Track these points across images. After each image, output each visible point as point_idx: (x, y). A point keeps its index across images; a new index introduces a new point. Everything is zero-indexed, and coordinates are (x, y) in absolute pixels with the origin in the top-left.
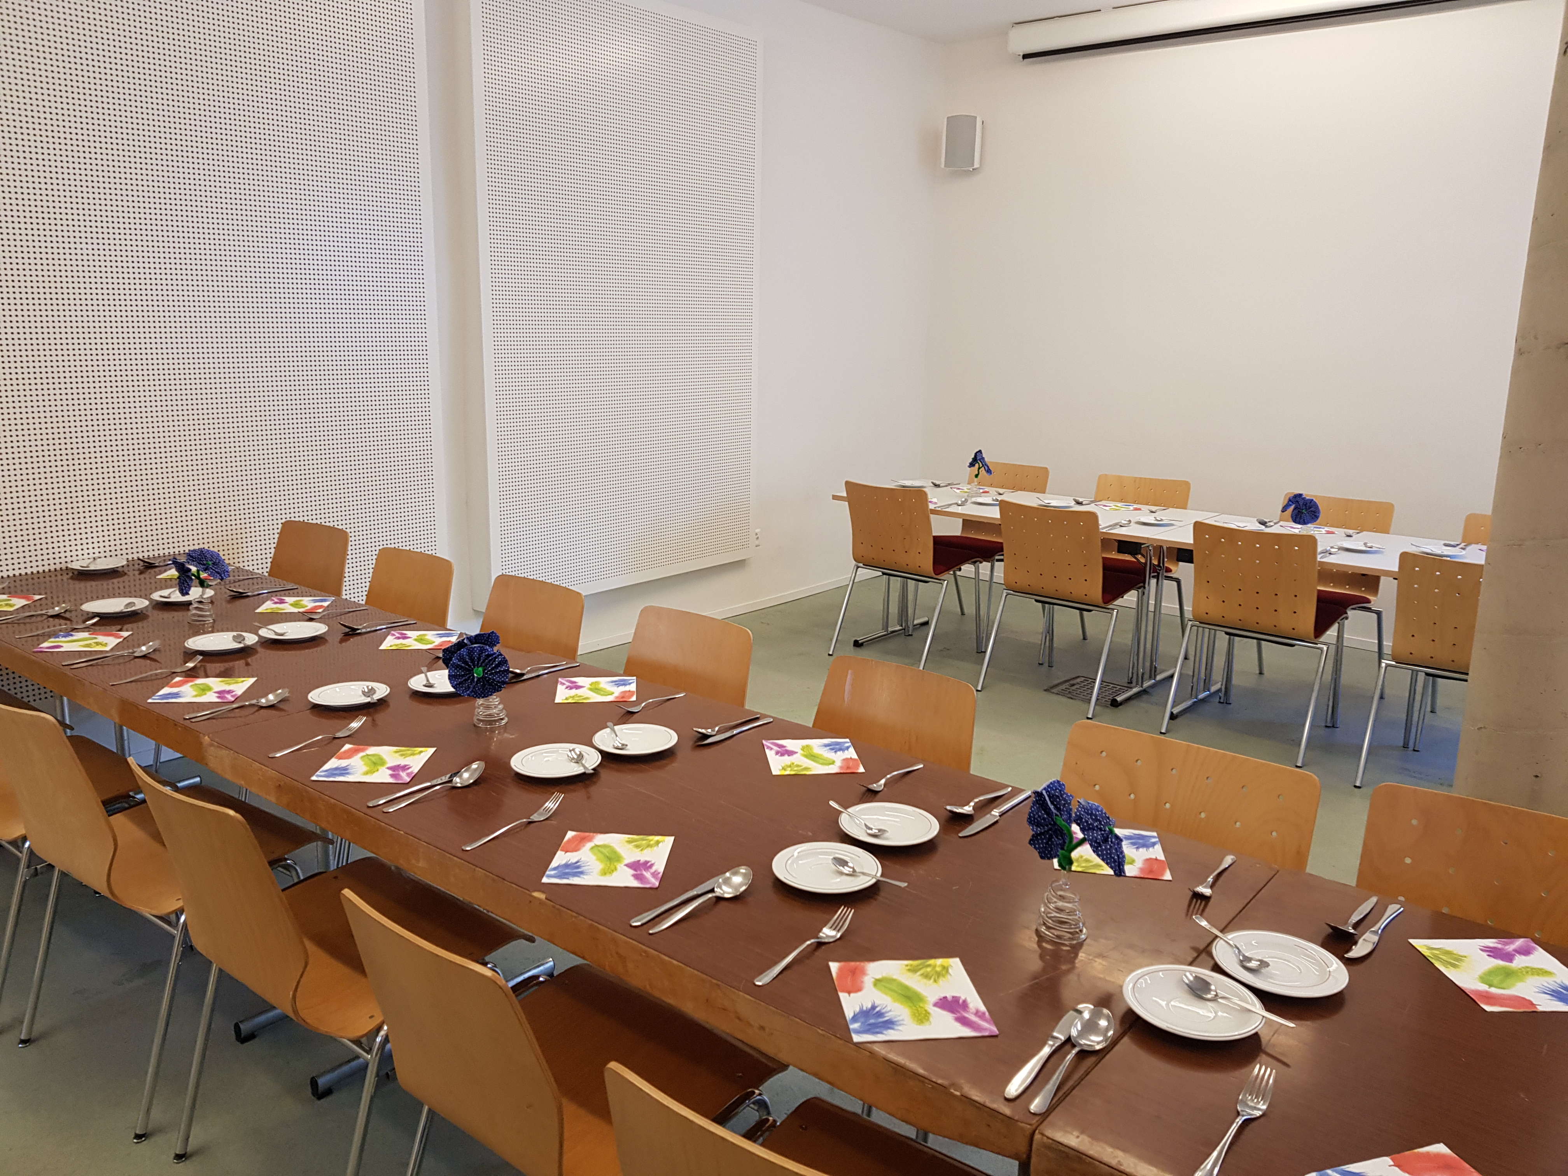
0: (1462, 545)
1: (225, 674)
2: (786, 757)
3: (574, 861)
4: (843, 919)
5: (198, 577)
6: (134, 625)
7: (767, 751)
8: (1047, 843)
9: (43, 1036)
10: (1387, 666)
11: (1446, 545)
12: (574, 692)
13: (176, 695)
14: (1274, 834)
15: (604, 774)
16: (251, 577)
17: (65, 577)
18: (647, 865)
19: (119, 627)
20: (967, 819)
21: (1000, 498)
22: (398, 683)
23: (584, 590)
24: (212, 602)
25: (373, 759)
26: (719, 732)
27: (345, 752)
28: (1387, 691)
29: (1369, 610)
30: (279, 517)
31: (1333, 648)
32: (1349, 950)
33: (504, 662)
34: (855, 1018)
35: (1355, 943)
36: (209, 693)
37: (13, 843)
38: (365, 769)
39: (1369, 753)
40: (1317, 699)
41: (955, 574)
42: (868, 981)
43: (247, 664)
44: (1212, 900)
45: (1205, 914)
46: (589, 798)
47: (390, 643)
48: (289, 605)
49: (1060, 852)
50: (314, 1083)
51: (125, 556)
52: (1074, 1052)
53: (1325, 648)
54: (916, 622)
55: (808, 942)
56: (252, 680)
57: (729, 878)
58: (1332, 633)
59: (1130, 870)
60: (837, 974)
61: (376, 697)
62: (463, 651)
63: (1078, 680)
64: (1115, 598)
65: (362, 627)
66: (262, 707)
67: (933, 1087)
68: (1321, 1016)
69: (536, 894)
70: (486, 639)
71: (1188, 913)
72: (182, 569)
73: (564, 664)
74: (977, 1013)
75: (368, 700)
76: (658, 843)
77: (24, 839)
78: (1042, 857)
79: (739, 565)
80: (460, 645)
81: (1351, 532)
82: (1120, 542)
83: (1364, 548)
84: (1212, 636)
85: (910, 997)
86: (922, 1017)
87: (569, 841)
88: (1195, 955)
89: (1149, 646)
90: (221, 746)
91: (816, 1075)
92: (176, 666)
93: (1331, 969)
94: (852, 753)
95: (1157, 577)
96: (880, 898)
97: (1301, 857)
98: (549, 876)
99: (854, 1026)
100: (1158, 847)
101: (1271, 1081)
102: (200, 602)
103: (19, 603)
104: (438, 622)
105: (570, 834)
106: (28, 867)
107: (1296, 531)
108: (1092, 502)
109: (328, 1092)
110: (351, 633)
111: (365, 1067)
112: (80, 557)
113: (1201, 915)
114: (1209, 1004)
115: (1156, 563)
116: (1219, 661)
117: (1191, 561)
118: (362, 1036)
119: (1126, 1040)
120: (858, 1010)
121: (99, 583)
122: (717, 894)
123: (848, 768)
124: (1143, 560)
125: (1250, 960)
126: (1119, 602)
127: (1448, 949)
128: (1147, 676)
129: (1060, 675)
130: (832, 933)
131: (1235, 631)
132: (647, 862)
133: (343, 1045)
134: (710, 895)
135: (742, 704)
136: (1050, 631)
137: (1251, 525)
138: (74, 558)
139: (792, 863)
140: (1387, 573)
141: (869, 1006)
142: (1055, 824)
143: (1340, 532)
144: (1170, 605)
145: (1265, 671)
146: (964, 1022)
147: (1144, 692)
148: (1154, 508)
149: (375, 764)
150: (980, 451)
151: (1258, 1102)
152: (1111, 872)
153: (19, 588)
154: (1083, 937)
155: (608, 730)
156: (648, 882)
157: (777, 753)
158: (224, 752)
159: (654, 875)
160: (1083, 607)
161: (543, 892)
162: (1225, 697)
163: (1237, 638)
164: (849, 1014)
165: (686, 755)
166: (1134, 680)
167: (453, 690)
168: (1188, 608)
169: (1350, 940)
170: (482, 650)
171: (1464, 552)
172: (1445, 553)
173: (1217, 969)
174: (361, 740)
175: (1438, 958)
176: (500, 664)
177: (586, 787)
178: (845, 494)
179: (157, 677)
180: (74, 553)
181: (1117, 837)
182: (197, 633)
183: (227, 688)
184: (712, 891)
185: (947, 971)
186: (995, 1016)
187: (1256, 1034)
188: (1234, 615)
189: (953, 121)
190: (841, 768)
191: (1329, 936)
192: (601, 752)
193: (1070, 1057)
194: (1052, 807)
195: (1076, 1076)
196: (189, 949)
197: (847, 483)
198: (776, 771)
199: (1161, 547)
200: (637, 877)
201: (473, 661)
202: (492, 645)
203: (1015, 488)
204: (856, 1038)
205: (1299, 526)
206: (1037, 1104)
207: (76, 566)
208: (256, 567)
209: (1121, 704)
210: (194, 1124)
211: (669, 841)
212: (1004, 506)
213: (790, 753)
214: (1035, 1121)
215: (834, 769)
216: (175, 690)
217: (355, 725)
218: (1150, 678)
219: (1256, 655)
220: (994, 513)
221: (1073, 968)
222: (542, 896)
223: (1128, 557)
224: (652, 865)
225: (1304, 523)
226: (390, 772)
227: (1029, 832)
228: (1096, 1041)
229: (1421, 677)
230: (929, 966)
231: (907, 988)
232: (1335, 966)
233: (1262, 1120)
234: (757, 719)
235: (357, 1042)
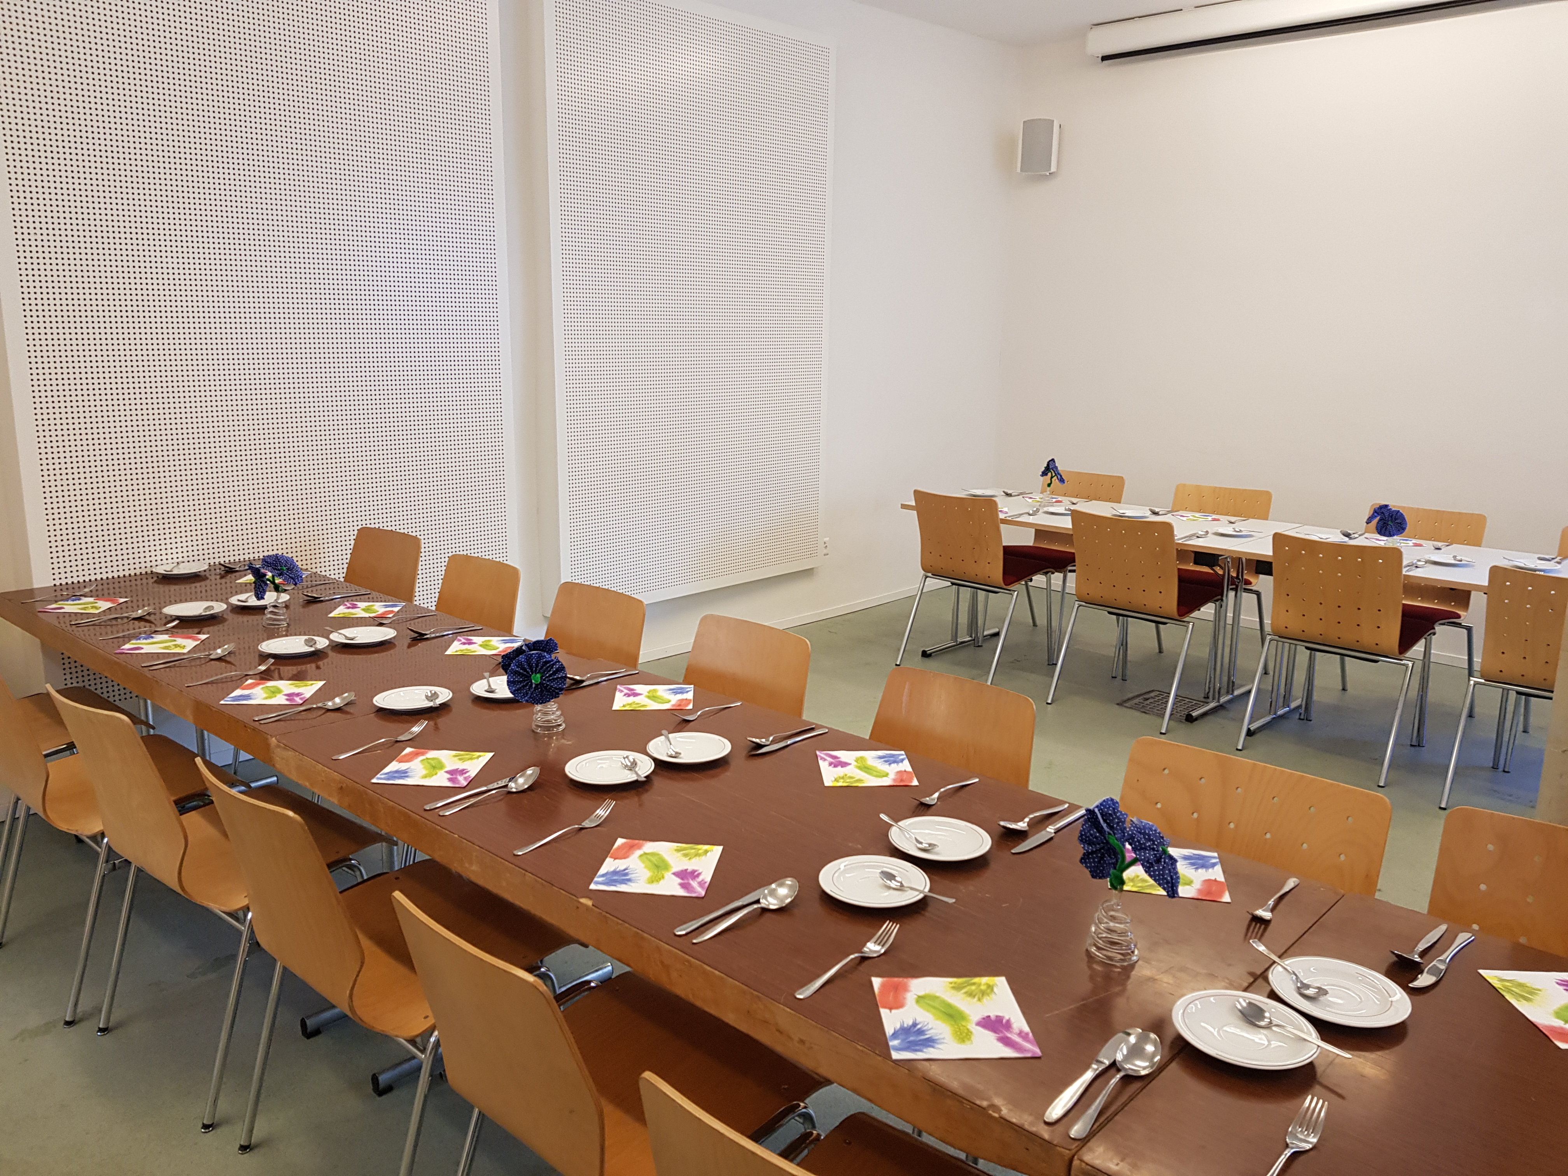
0: (1558, 559)
1: (298, 677)
2: (839, 768)
3: (622, 868)
4: (888, 933)
5: (273, 582)
6: (211, 629)
7: (820, 762)
8: (1099, 862)
9: (119, 1025)
10: (1476, 683)
11: (1540, 559)
12: (631, 699)
13: (248, 697)
14: (1343, 857)
15: (659, 783)
16: (326, 582)
17: (151, 581)
18: (694, 874)
19: (196, 630)
20: (1021, 835)
21: (1073, 507)
22: (460, 688)
23: (646, 599)
24: (287, 607)
25: (432, 762)
26: (773, 742)
27: (406, 755)
28: (1477, 710)
29: (1459, 625)
30: (355, 523)
31: (1419, 664)
32: (1415, 978)
33: (562, 668)
34: (895, 1035)
35: (1422, 972)
36: (279, 696)
37: (93, 838)
38: (424, 772)
39: (1455, 773)
40: (1401, 716)
41: (1026, 585)
42: (910, 997)
43: (318, 667)
44: (1272, 924)
45: (1264, 938)
46: (640, 805)
47: (456, 648)
48: (361, 610)
49: (1112, 871)
50: (375, 1079)
51: (207, 561)
52: (1119, 1076)
53: (1410, 664)
54: (986, 633)
55: (852, 956)
56: (321, 683)
57: (774, 890)
58: (1419, 648)
59: (1183, 891)
60: (881, 992)
61: (439, 702)
62: (522, 658)
63: (1152, 695)
64: (1191, 610)
65: (429, 632)
66: (328, 710)
67: (972, 1108)
68: (1380, 1048)
69: (583, 900)
70: (546, 646)
71: (1246, 937)
72: (259, 575)
73: (623, 672)
74: (1021, 1034)
75: (431, 704)
76: (706, 852)
77: (103, 835)
78: (1093, 877)
79: (808, 573)
80: (519, 651)
81: (1439, 544)
82: (1196, 553)
83: (1453, 562)
84: (1292, 652)
85: (952, 1015)
86: (964, 1036)
87: (619, 848)
88: (1252, 980)
89: (1226, 660)
90: (286, 747)
91: (855, 1091)
92: (250, 669)
93: (1394, 999)
94: (906, 766)
95: (1236, 590)
96: (927, 914)
97: (1370, 882)
98: (597, 883)
99: (893, 1043)
100: (1218, 868)
101: (1322, 1114)
102: (275, 606)
103: (104, 605)
104: (504, 627)
105: (620, 841)
106: (107, 862)
107: (1382, 544)
108: (1169, 512)
109: (389, 1089)
110: (419, 638)
111: (419, 1068)
112: (165, 561)
113: (1260, 940)
114: (1262, 1031)
115: (1234, 575)
116: (1300, 677)
117: (1270, 573)
118: (417, 1036)
119: (1174, 1066)
120: (898, 1026)
121: (183, 587)
122: (763, 905)
123: (902, 780)
124: (1221, 572)
125: (1307, 987)
126: (1195, 614)
127: (1522, 981)
128: (1223, 691)
129: (1134, 688)
130: (877, 948)
131: (1316, 646)
132: (694, 872)
133: (399, 1044)
134: (755, 906)
135: (800, 714)
136: (1124, 644)
137: (1335, 537)
138: (159, 562)
139: (839, 876)
140: (1478, 588)
141: (911, 1023)
142: (1108, 842)
143: (1428, 544)
144: (1249, 618)
145: (1349, 686)
146: (1006, 1042)
147: (1221, 707)
148: (1233, 519)
149: (434, 767)
150: (1053, 460)
151: (1308, 1135)
152: (1165, 893)
153: (106, 592)
154: (1135, 958)
155: (662, 738)
156: (694, 891)
157: (830, 764)
158: (290, 753)
159: (701, 884)
160: (1158, 619)
161: (590, 899)
162: (1305, 713)
163: (1318, 653)
164: (889, 1030)
165: (740, 763)
166: (1211, 695)
167: (511, 696)
168: (1267, 621)
169: (1415, 969)
170: (540, 657)
171: (1559, 566)
172: (1539, 567)
173: (1273, 996)
174: (422, 744)
175: (1510, 991)
176: (559, 670)
177: (639, 795)
178: (913, 504)
179: (231, 679)
180: (158, 558)
181: (1171, 858)
182: (270, 637)
183: (296, 690)
184: (758, 902)
185: (992, 990)
186: (1039, 1037)
187: (1311, 1064)
188: (1315, 629)
189: (1029, 126)
190: (894, 780)
191: (1394, 964)
192: (655, 760)
193: (1114, 1081)
194: (1104, 826)
195: (1119, 1103)
196: (255, 946)
197: (916, 492)
198: (828, 782)
199: (1240, 559)
200: (684, 886)
201: (531, 667)
202: (550, 652)
203: (1089, 498)
204: (895, 1055)
205: (1385, 538)
206: (1077, 1130)
207: (161, 570)
208: (332, 572)
209: (1196, 719)
210: (258, 1117)
211: (718, 850)
212: (1076, 516)
213: (844, 764)
214: (1074, 1146)
215: (887, 782)
216: (246, 692)
217: (416, 729)
218: (1228, 693)
219: (1339, 671)
220: (1066, 523)
221: (1124, 990)
222: (589, 903)
223: (1206, 569)
224: (699, 874)
225: (1390, 535)
226: (449, 776)
227: (1080, 850)
228: (1141, 1067)
229: (1513, 695)
230: (974, 984)
231: (949, 1006)
232: (1398, 996)
233: (1311, 1153)
234: (812, 729)
235: (412, 1041)
